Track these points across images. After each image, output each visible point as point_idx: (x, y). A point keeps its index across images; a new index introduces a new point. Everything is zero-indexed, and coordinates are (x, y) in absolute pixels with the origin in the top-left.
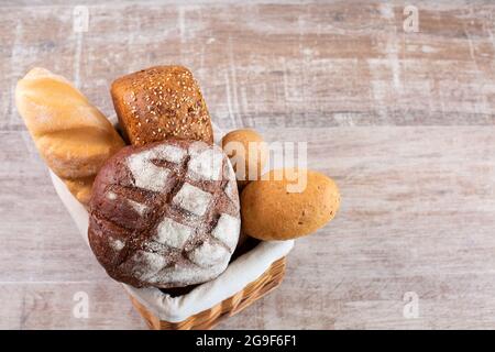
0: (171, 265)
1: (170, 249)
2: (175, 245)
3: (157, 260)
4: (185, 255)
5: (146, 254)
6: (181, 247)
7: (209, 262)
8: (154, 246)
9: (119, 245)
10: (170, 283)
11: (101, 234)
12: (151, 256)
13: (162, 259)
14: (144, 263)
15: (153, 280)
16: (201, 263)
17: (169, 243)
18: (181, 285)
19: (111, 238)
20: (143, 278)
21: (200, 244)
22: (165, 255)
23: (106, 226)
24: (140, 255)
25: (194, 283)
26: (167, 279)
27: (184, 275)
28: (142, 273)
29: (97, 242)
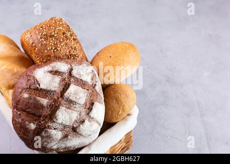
0: (66, 137)
1: (65, 126)
2: (68, 124)
3: (57, 134)
4: (74, 130)
5: (50, 130)
6: (71, 125)
7: (89, 133)
8: (54, 125)
9: (33, 126)
10: (65, 148)
11: (20, 120)
12: (53, 132)
13: (60, 133)
14: (49, 137)
15: (55, 147)
16: (84, 134)
17: (64, 122)
18: (72, 149)
19: (27, 123)
20: (49, 146)
21: (83, 122)
22: (61, 130)
23: (24, 115)
24: (46, 132)
25: (80, 147)
26: (63, 146)
27: (74, 142)
28: (48, 143)
29: (18, 126)
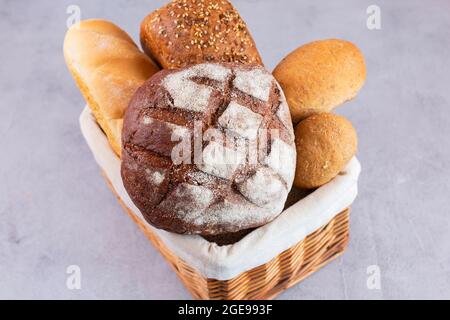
0: (219, 200)
1: (218, 180)
2: (223, 175)
3: (203, 195)
4: (236, 188)
5: (189, 186)
6: (230, 178)
7: (264, 197)
8: (198, 177)
9: (158, 178)
10: (219, 226)
11: (136, 167)
12: (195, 190)
13: (209, 192)
14: (188, 199)
15: (199, 222)
16: (254, 197)
17: (217, 172)
18: (231, 229)
19: (148, 171)
20: (188, 218)
21: (252, 174)
22: (211, 189)
23: (142, 156)
24: (183, 189)
25: (247, 225)
26: (215, 220)
27: (235, 214)
28: (186, 212)
29: (132, 178)
